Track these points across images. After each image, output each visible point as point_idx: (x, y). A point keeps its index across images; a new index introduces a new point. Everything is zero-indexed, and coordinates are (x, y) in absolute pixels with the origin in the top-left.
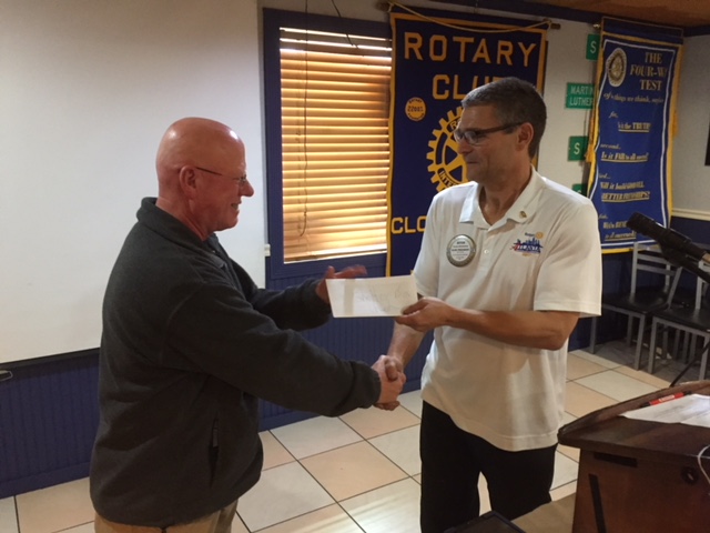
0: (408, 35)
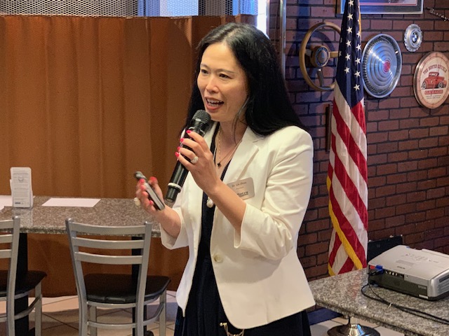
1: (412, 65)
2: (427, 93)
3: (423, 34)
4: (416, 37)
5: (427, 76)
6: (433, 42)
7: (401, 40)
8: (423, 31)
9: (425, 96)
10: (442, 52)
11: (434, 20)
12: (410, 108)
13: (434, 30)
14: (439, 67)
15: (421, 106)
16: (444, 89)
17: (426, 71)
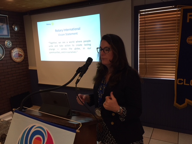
0: (189, 14)
1: (9, 51)
2: (15, 58)
3: (12, 43)
4: (9, 43)
5: (15, 54)
6: (16, 45)
7: (4, 44)
8: (12, 42)
9: (15, 59)
10: (20, 48)
11: (16, 39)
12: (11, 63)
13: (16, 42)
14: (19, 51)
15: (15, 62)
16: (22, 57)
17: (14, 52)
